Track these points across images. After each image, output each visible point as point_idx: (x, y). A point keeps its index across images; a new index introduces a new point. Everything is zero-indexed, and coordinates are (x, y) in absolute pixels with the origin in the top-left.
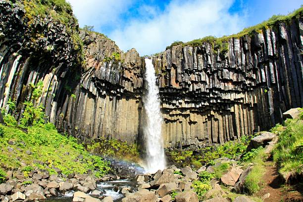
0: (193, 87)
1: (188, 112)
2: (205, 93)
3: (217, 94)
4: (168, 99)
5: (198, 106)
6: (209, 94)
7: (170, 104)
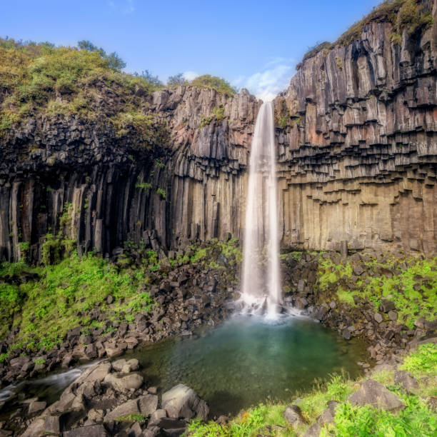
0: (352, 137)
1: (355, 186)
2: (379, 146)
3: (406, 145)
4: (313, 166)
5: (373, 173)
6: (388, 146)
7: (319, 173)
